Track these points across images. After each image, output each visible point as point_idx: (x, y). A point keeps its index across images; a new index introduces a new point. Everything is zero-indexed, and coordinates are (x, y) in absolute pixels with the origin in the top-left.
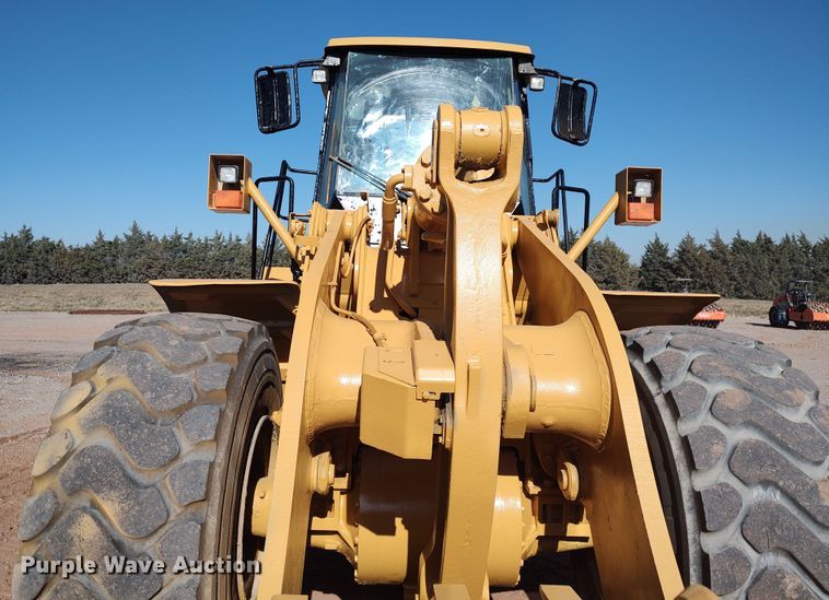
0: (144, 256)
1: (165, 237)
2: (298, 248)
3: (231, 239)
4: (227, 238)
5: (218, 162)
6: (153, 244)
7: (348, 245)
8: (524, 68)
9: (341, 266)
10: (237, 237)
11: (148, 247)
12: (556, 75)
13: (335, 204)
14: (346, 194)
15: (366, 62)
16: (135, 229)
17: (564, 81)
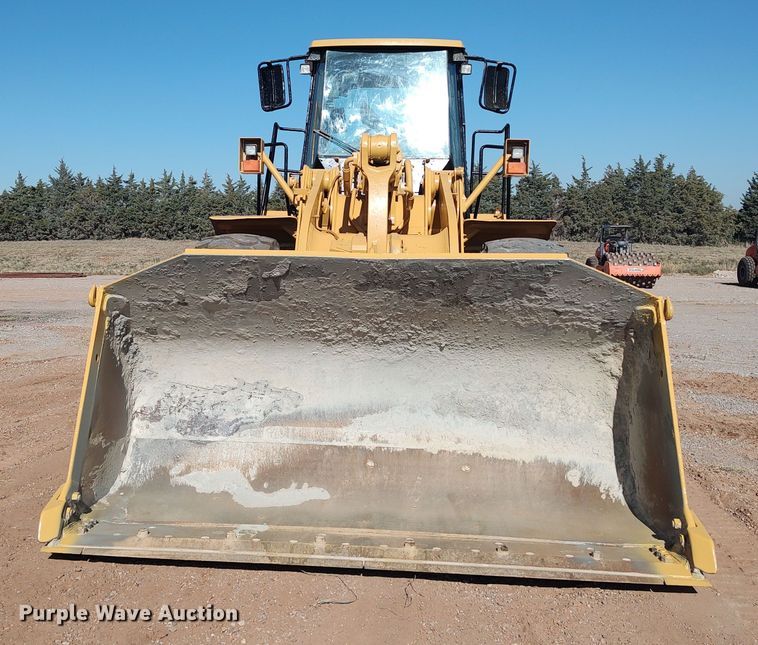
0: (76, 206)
1: (100, 181)
2: (295, 196)
3: (183, 181)
4: (178, 181)
5: (245, 142)
6: (85, 191)
7: (326, 193)
8: (457, 57)
9: (322, 207)
10: (191, 179)
11: (80, 193)
12: (483, 60)
13: (318, 165)
14: (326, 157)
15: (340, 58)
16: (63, 171)
17: (489, 64)
